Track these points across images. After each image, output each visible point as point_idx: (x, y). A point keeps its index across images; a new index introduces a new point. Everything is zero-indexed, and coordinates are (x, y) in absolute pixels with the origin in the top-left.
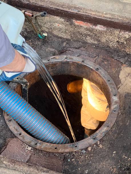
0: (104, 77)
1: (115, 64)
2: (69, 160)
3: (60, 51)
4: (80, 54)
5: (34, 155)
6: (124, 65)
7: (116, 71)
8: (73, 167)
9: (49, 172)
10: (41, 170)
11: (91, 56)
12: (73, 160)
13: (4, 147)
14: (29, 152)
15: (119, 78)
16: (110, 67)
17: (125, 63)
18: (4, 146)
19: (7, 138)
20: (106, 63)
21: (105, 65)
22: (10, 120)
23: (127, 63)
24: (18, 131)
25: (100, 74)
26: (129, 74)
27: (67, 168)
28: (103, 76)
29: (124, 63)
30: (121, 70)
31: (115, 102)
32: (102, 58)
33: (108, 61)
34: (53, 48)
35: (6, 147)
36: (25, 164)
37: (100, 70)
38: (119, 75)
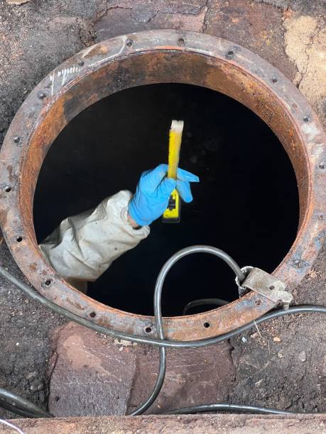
0: (256, 72)
1: (261, 16)
2: (244, 340)
3: (90, 18)
4: (152, 11)
5: (145, 354)
6: (289, 14)
7: (271, 37)
8: (262, 355)
9: (248, 421)
10: (223, 424)
11: (187, 12)
12: (253, 336)
13: (54, 357)
14: (127, 350)
15: (287, 57)
16: (250, 30)
17: (289, 7)
18: (53, 354)
19: (49, 328)
20: (235, 21)
21: (238, 28)
22: (48, 282)
23: (295, 6)
24: (83, 309)
25: (243, 68)
26: (312, 38)
27: (247, 363)
28: (252, 71)
29: (285, 7)
30: (286, 31)
31: (313, 141)
32: (221, 10)
33: (239, 12)
34: (69, 13)
35: (58, 356)
36: (173, 422)
37: (239, 56)
38: (284, 48)
